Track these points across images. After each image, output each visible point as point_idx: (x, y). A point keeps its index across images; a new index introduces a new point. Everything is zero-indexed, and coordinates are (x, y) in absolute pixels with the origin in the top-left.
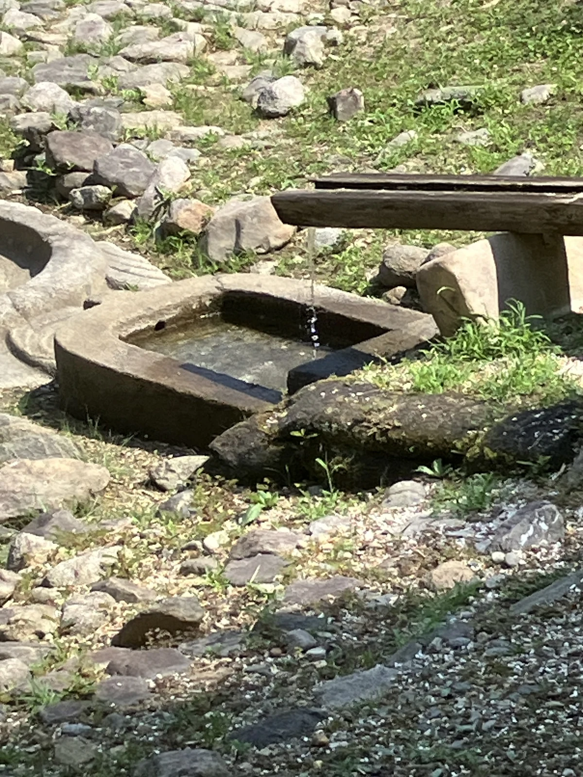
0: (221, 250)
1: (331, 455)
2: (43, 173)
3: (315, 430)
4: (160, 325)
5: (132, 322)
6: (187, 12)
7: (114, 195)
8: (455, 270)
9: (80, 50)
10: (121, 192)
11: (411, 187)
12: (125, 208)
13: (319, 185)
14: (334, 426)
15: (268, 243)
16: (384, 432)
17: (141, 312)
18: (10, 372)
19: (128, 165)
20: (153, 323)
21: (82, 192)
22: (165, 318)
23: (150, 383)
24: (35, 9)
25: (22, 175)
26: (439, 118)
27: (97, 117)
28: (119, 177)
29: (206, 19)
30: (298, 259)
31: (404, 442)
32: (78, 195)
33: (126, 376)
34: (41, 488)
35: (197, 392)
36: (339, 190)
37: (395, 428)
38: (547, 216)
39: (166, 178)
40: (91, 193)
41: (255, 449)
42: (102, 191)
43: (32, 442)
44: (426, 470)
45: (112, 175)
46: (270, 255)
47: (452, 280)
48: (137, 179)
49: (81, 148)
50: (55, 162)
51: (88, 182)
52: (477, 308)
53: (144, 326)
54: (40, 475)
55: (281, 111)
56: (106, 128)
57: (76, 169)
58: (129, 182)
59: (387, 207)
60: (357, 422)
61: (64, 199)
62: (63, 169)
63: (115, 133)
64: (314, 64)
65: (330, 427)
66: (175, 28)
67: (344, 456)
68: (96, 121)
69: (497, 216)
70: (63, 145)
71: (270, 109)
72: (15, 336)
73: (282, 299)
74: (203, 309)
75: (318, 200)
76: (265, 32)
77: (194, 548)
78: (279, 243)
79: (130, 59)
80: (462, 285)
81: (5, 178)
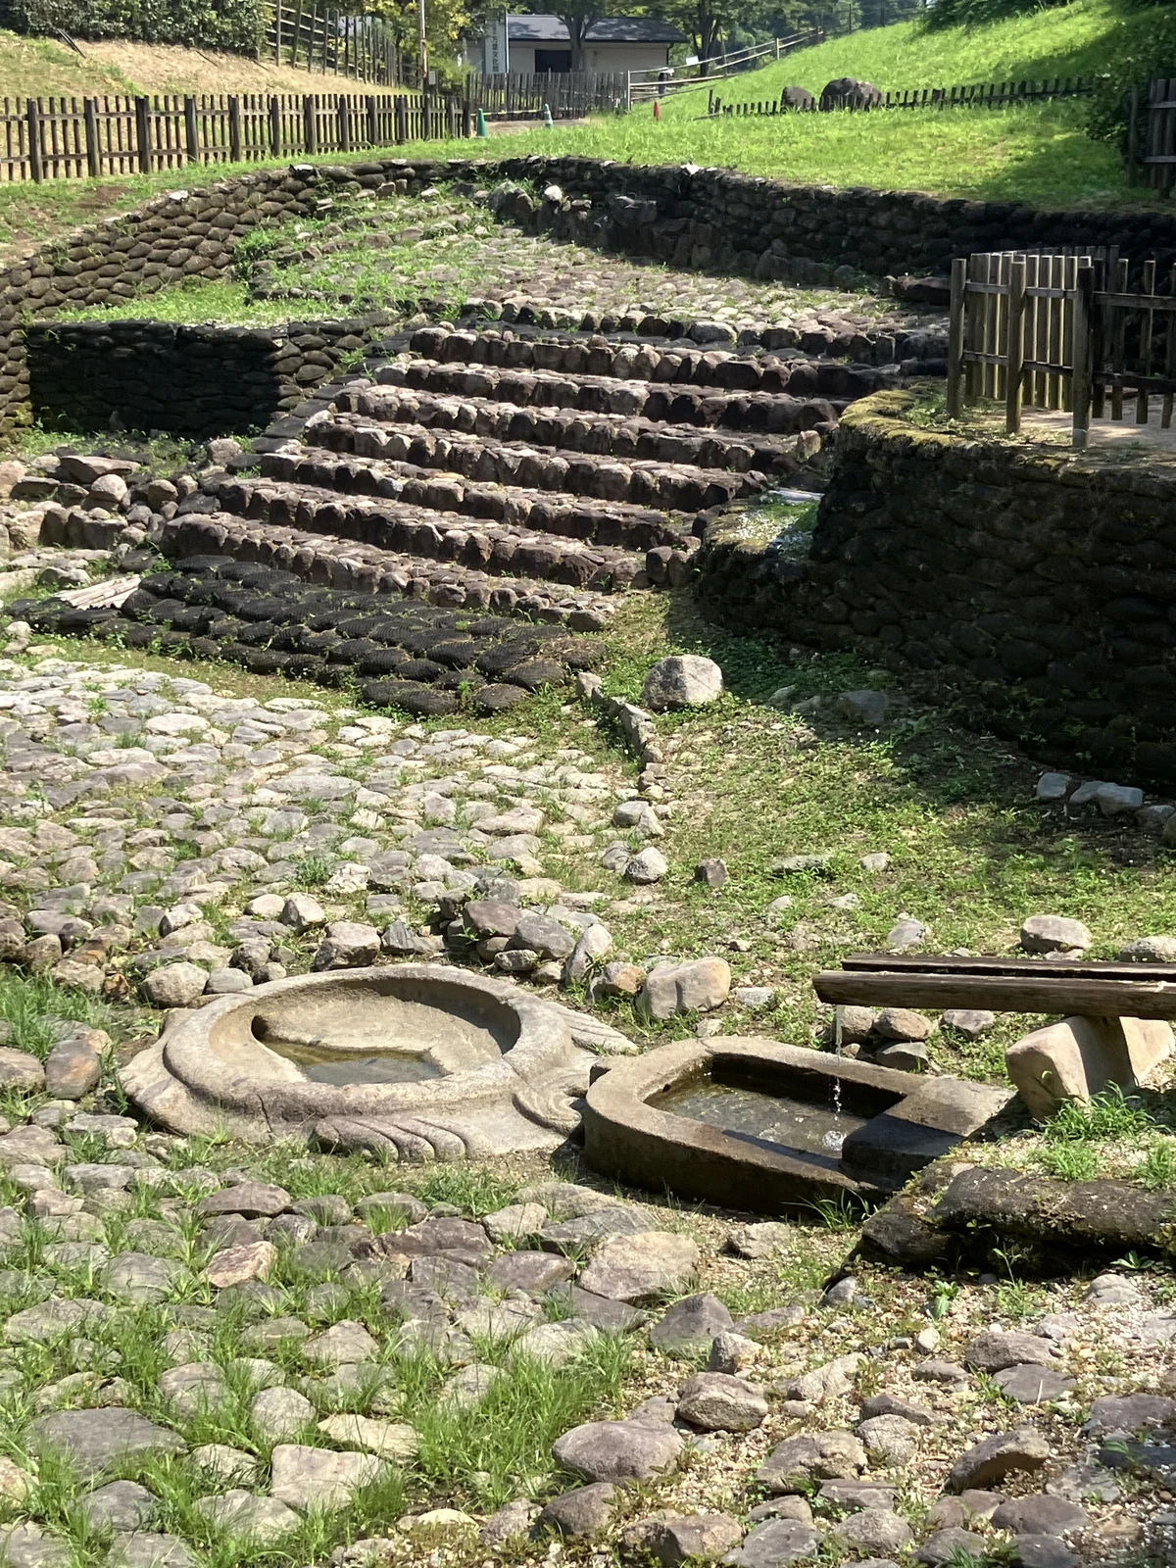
0: (663, 1009)
1: (1009, 1245)
2: (469, 939)
3: (986, 1220)
4: (667, 1088)
5: (648, 1087)
6: (510, 789)
7: (541, 959)
8: (1051, 1054)
9: (436, 824)
10: (547, 955)
11: (953, 970)
12: (554, 969)
13: (847, 967)
14: (1009, 1217)
15: (709, 1002)
16: (1067, 1225)
17: (653, 1077)
18: (527, 1134)
19: (546, 931)
20: (662, 1087)
21: (509, 956)
22: (669, 1082)
23: (704, 1151)
24: (380, 788)
25: (439, 938)
26: (801, 884)
27: (500, 887)
28: (543, 942)
29: (526, 794)
30: (739, 1017)
31: (1093, 1235)
32: (505, 958)
33: (678, 1145)
34: (653, 1264)
35: (752, 1160)
36: (883, 973)
37: (1078, 1220)
38: (1130, 1002)
39: (594, 944)
40: (518, 956)
41: (918, 1238)
42: (530, 955)
43: (616, 1215)
44: (1124, 1262)
45: (536, 941)
46: (712, 1014)
47: (1049, 1064)
48: (558, 943)
49: (498, 916)
50: (478, 929)
51: (510, 946)
52: (1074, 1091)
53: (655, 1090)
54: (644, 1250)
55: (652, 878)
56: (508, 897)
57: (497, 934)
58: (553, 946)
59: (947, 991)
60: (1030, 1213)
61: (486, 962)
62: (486, 935)
63: (515, 900)
64: (658, 835)
65: (1004, 1218)
66: (510, 805)
67: (1022, 1247)
68: (500, 891)
69: (1071, 1002)
70: (481, 914)
71: (642, 876)
72: (522, 1098)
73: (771, 1061)
74: (697, 1071)
75: (865, 983)
76: (585, 805)
77: (904, 1346)
78: (718, 1002)
79: (485, 832)
80: (1059, 1068)
81: (425, 942)
